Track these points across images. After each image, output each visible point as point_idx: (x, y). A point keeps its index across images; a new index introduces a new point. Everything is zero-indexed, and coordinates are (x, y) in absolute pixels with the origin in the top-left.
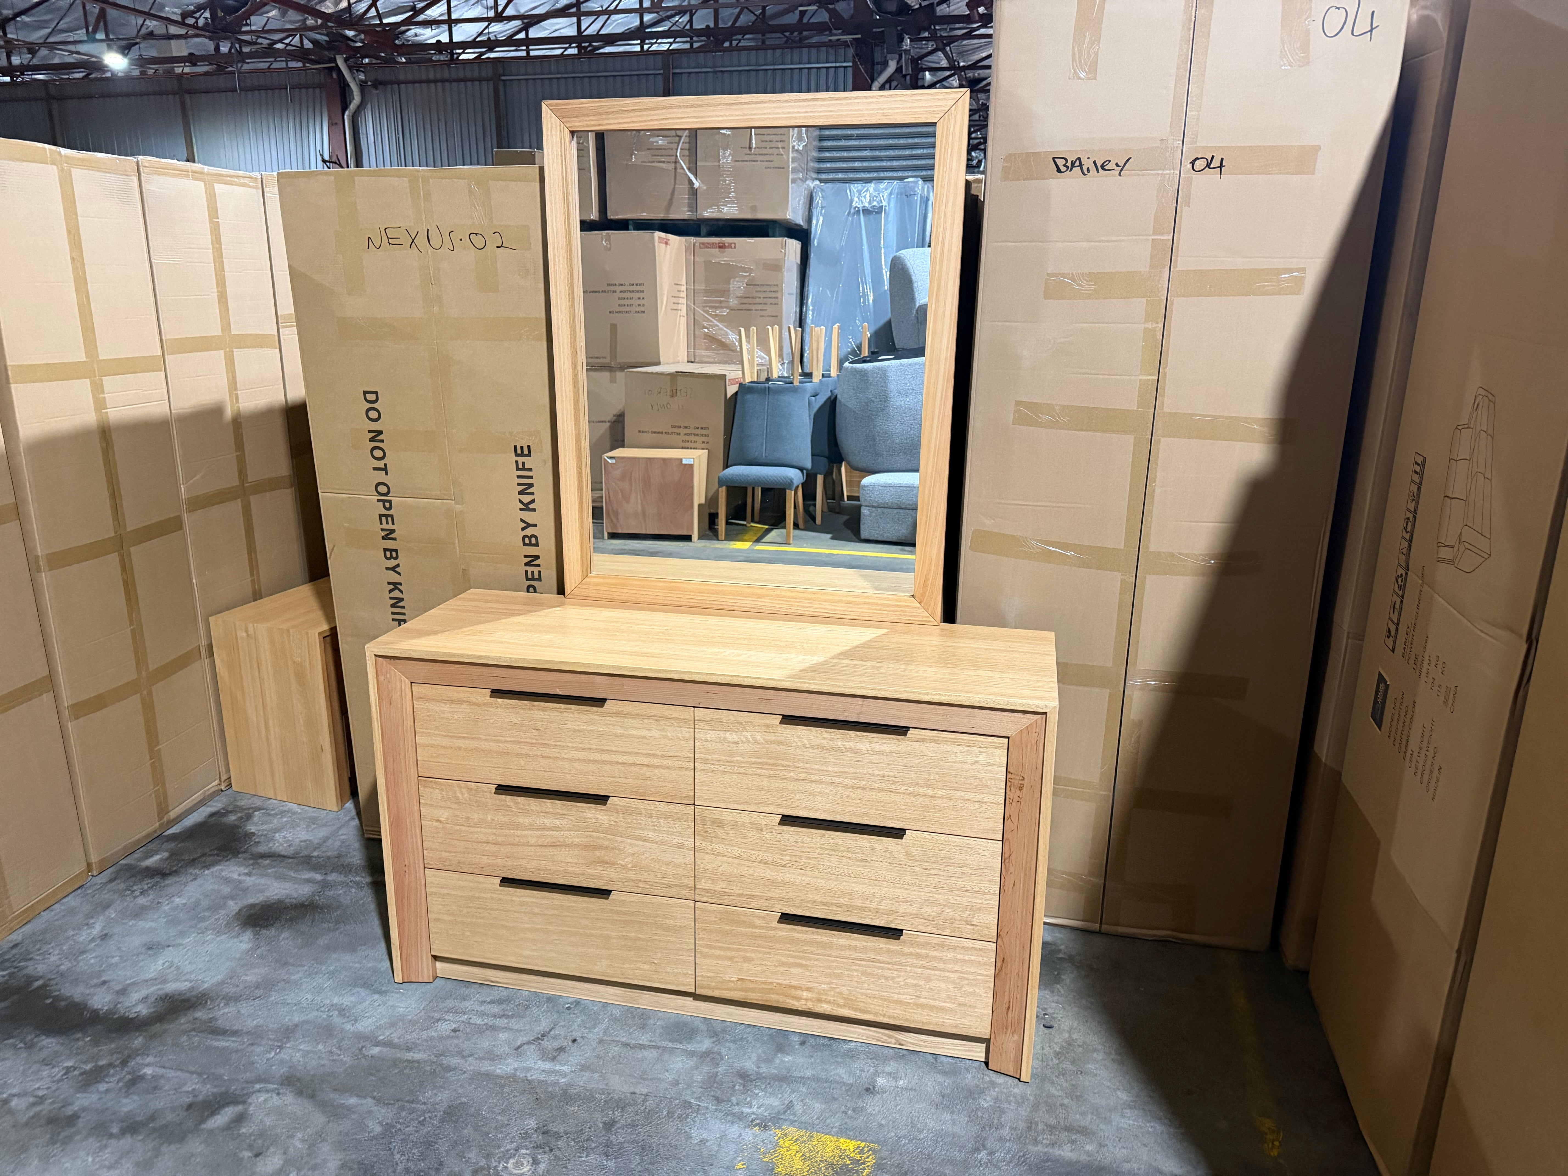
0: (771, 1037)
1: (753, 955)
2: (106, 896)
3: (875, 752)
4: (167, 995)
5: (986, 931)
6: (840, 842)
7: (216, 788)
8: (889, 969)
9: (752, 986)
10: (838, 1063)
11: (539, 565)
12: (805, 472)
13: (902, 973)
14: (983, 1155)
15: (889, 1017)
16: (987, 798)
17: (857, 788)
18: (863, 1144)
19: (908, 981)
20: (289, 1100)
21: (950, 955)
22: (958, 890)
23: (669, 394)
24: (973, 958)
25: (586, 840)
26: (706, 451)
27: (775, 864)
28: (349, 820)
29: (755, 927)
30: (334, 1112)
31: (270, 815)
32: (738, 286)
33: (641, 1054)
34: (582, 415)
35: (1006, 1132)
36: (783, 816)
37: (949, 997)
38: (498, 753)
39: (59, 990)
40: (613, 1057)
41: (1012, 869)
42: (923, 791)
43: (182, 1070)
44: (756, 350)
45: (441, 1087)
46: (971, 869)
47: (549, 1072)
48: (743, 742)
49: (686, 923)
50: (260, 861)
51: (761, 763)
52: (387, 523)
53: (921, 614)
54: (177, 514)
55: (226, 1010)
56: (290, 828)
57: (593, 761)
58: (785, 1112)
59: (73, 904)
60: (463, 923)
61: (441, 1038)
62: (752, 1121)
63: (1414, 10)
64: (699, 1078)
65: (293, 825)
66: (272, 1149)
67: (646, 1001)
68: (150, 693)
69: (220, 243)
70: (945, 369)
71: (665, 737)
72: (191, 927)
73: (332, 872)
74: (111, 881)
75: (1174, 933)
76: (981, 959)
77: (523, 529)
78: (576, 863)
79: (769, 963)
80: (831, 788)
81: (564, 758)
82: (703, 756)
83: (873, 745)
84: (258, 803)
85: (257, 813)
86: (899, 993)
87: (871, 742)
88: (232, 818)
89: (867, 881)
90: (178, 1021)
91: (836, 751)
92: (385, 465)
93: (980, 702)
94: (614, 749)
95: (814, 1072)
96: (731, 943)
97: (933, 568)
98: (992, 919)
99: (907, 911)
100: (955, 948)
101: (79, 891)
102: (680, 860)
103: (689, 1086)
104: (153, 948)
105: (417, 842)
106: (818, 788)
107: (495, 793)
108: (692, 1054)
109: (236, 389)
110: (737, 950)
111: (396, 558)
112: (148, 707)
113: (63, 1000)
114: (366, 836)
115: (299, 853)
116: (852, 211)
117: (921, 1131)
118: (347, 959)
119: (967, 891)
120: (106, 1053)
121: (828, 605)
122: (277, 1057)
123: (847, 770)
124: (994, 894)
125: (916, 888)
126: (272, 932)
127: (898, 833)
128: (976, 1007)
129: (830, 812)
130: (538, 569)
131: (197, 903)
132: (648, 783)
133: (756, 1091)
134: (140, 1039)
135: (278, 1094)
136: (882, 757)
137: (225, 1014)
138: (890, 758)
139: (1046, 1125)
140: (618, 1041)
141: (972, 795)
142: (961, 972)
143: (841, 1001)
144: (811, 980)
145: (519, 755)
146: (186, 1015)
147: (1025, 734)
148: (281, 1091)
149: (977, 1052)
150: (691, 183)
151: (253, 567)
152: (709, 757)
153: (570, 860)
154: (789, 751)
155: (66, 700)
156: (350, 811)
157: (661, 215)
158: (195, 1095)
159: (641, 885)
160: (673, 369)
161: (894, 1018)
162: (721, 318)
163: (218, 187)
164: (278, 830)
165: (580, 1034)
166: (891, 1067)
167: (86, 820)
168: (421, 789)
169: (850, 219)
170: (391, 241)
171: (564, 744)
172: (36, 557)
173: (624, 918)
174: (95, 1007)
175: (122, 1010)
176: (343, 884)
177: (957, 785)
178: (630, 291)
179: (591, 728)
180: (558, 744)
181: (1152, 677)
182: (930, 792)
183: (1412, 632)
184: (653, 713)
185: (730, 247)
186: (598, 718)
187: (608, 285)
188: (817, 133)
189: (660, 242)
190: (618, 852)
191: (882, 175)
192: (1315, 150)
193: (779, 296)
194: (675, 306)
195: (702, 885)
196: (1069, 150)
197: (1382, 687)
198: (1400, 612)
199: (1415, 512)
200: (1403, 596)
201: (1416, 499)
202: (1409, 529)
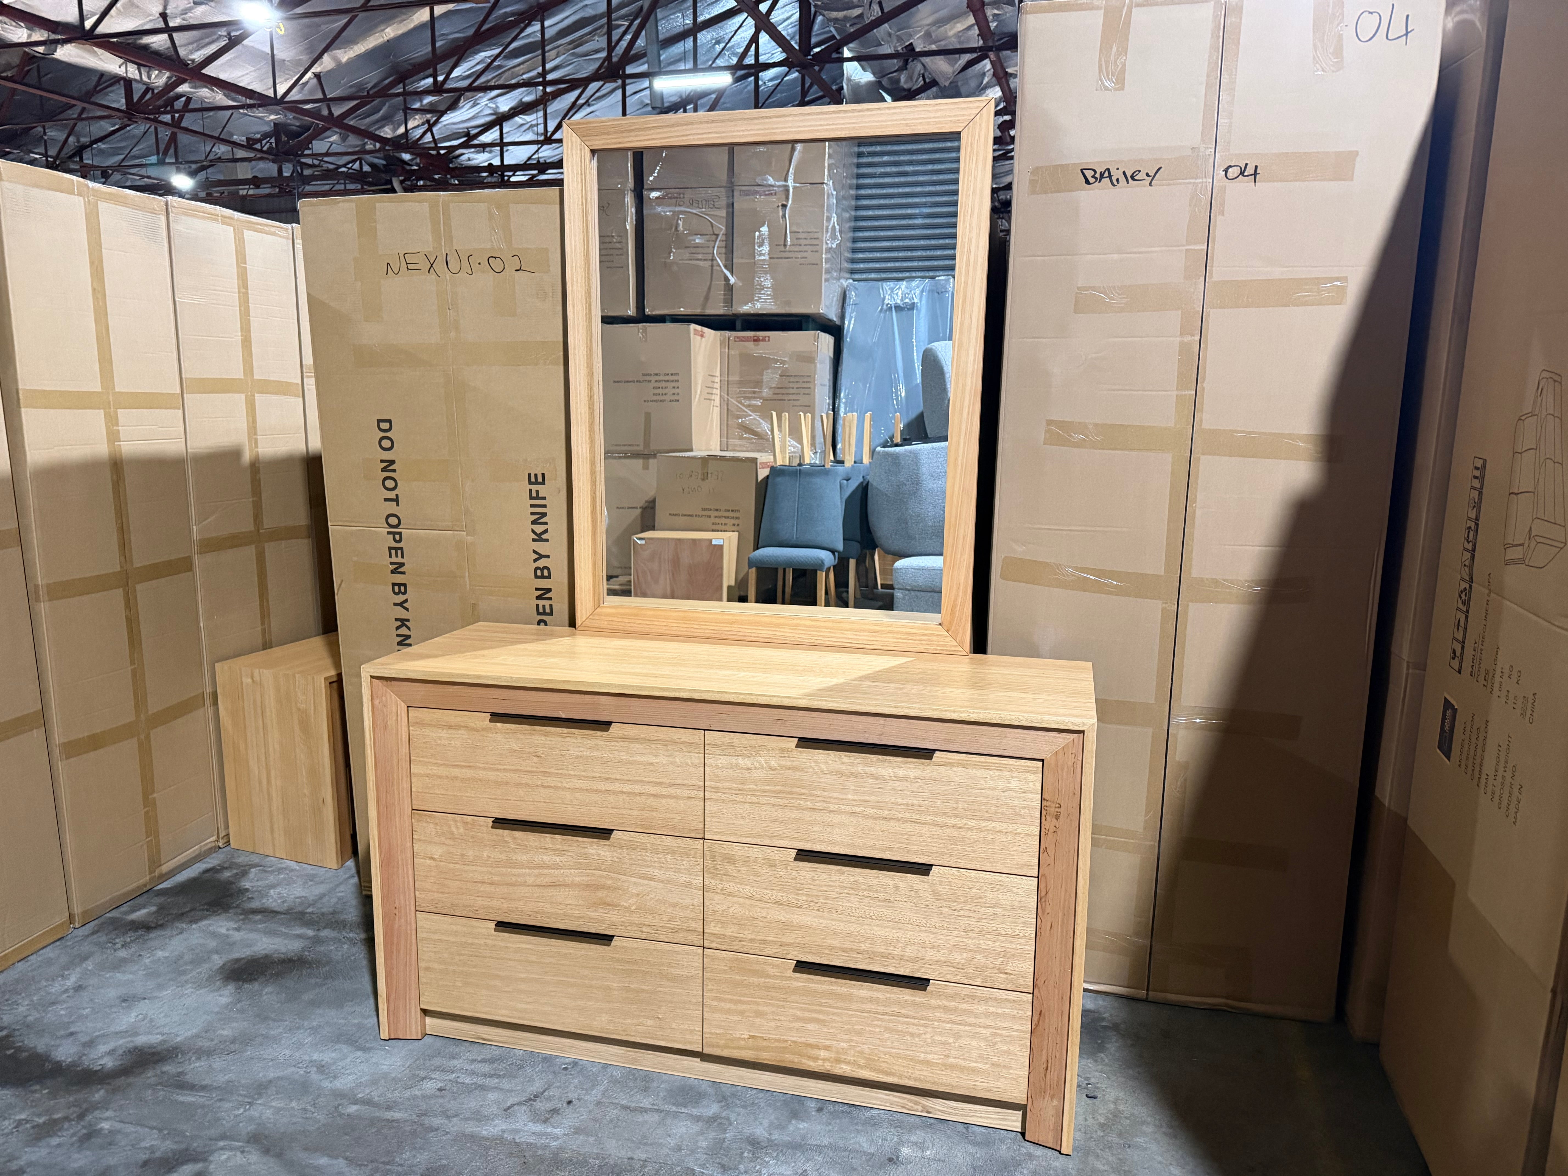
0: (785, 1102)
1: (765, 1008)
2: (86, 948)
3: (898, 779)
4: (136, 1048)
5: (1021, 981)
6: (861, 879)
7: (213, 844)
8: (914, 1024)
9: (765, 1044)
10: (858, 1131)
11: (550, 599)
12: (836, 554)
13: (929, 1030)
15: (915, 1080)
16: (1021, 829)
17: (879, 818)
19: (936, 1038)
20: (254, 1158)
21: (982, 1008)
22: (990, 933)
23: (700, 477)
24: (1007, 1011)
25: (589, 878)
26: (737, 533)
27: (789, 904)
28: (349, 878)
29: (768, 976)
30: (302, 1172)
31: (266, 871)
32: (771, 377)
33: (640, 1118)
34: (597, 437)
36: (799, 850)
37: (981, 1057)
38: (496, 782)
39: (23, 1041)
40: (611, 1121)
41: (1048, 908)
42: (950, 821)
43: (142, 1125)
44: (788, 439)
45: (420, 1148)
46: (1004, 909)
47: (540, 1135)
48: (756, 769)
49: (694, 972)
50: (251, 916)
51: (775, 792)
52: (397, 556)
53: (950, 643)
54: (187, 555)
55: (197, 1064)
56: (287, 885)
57: (596, 791)
59: (51, 955)
60: (454, 971)
61: (424, 1097)
63: (1449, 18)
64: (704, 1144)
65: (289, 882)
67: (650, 1062)
68: (148, 737)
69: (246, 287)
70: (972, 382)
71: (673, 763)
72: (170, 980)
73: (325, 928)
74: (93, 933)
75: (1230, 1002)
76: (1016, 1011)
77: (535, 561)
78: (576, 905)
79: (782, 1018)
80: (851, 818)
81: (565, 787)
82: (713, 784)
83: (896, 770)
84: (255, 859)
85: (253, 870)
86: (926, 1053)
87: (894, 767)
88: (227, 874)
89: (890, 924)
90: (143, 1076)
91: (856, 777)
92: (397, 495)
93: (1011, 720)
94: (618, 777)
95: (831, 1140)
96: (741, 995)
97: (961, 594)
98: (1027, 967)
99: (934, 958)
100: (987, 1000)
101: (58, 943)
102: (688, 901)
103: (693, 1152)
104: (127, 1000)
105: (408, 882)
106: (836, 819)
107: (492, 827)
108: (698, 1119)
109: (256, 434)
110: (748, 1003)
111: (405, 593)
112: (145, 751)
113: (25, 1051)
114: (364, 893)
115: (293, 909)
116: (885, 307)
118: (332, 1014)
119: (1000, 934)
120: (62, 1106)
121: (850, 635)
122: (247, 1113)
123: (867, 798)
124: (1030, 938)
125: (944, 932)
126: (256, 986)
127: (923, 869)
128: (1010, 1068)
129: (852, 846)
130: (549, 602)
131: (180, 957)
132: (654, 814)
133: (767, 1159)
134: (102, 1092)
135: (243, 1152)
136: (906, 783)
137: (194, 1069)
138: (914, 785)
140: (618, 1104)
141: (1005, 826)
142: (994, 1028)
143: (862, 1062)
144: (829, 1037)
145: (518, 785)
146: (154, 1069)
147: (1060, 755)
148: (246, 1149)
149: (1013, 1121)
150: (727, 279)
151: (265, 615)
152: (720, 785)
153: (569, 902)
154: (806, 778)
155: (58, 738)
156: (350, 869)
157: (698, 311)
158: (153, 1151)
159: (645, 929)
160: (704, 454)
161: (920, 1080)
162: (754, 409)
163: (248, 234)
164: (273, 886)
165: (576, 1095)
166: (918, 1136)
167: (71, 868)
168: (415, 824)
169: (882, 315)
170: (410, 266)
171: (566, 772)
172: (36, 586)
173: (627, 967)
174: (58, 1059)
175: (86, 1062)
176: (335, 940)
177: (987, 815)
178: (665, 381)
179: (595, 754)
180: (560, 772)
181: (1198, 715)
182: (958, 822)
183: (1481, 647)
184: (662, 737)
185: (764, 340)
186: (603, 743)
187: (643, 375)
188: (851, 234)
189: (695, 334)
190: (621, 892)
191: (914, 274)
192: (1353, 155)
193: (812, 386)
194: (709, 396)
195: (711, 928)
196: (1098, 161)
197: (1449, 713)
198: (1465, 628)
199: (1477, 519)
200: (1468, 611)
201: (1478, 505)
202: (1471, 538)
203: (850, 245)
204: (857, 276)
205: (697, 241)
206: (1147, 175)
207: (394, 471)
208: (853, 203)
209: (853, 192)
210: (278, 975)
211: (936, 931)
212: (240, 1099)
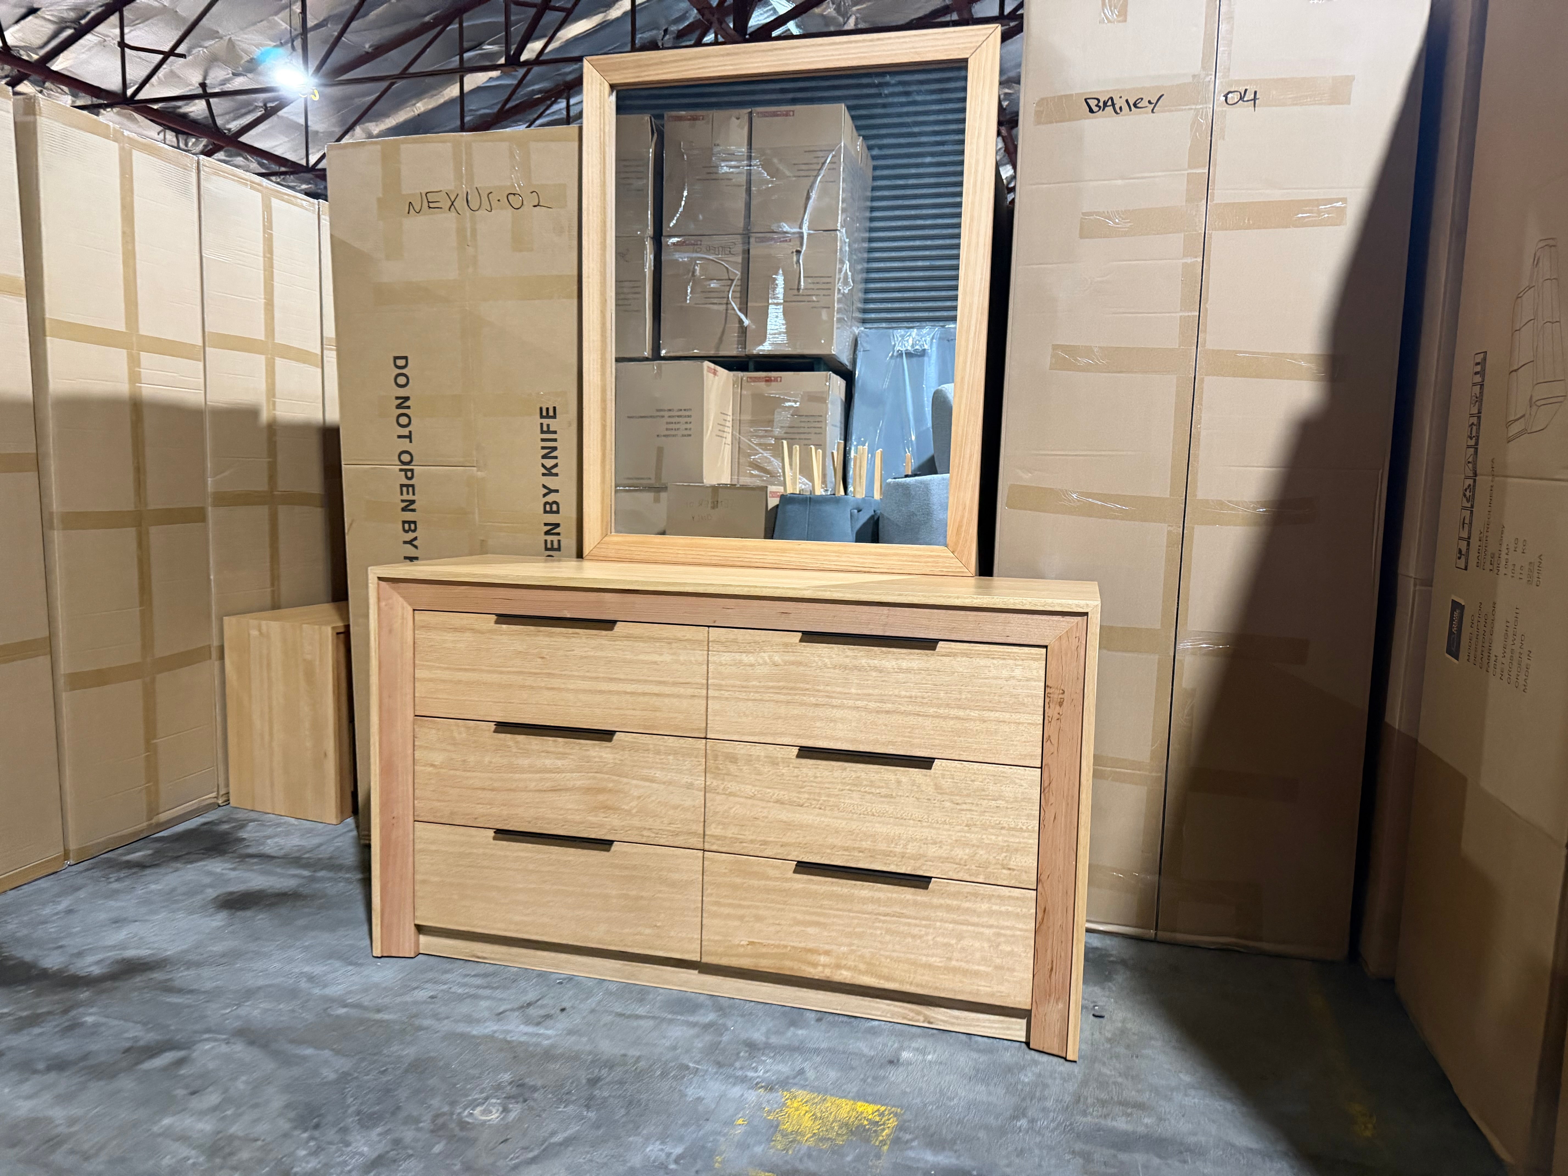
0: (784, 1014)
1: (765, 912)
2: (79, 881)
3: (901, 670)
4: (123, 960)
5: (1024, 877)
6: (863, 775)
7: (213, 801)
9: (764, 950)
10: (858, 1038)
11: (558, 534)
13: (931, 931)
14: (1023, 1123)
15: (917, 985)
16: (1023, 718)
17: (882, 712)
18: (883, 1108)
19: (938, 939)
20: (239, 1048)
21: (985, 906)
22: (993, 827)
23: (710, 505)
24: (1010, 909)
25: (589, 782)
27: (791, 803)
28: (348, 831)
29: (768, 878)
30: (287, 1061)
33: (635, 1023)
34: (609, 365)
35: (1049, 1104)
36: (801, 747)
37: (984, 959)
38: (500, 686)
39: (11, 952)
40: (605, 1025)
41: (1052, 799)
42: (954, 712)
43: (126, 1020)
44: (798, 476)
45: (410, 1043)
46: (1007, 802)
47: (532, 1035)
48: (760, 665)
49: (693, 876)
50: (247, 860)
51: (779, 688)
53: (955, 564)
54: (201, 505)
55: (186, 973)
56: (284, 836)
57: (600, 691)
58: (795, 1078)
59: (44, 885)
60: (451, 884)
61: (415, 1003)
62: (757, 1084)
64: (700, 1045)
65: (287, 834)
66: (210, 1089)
67: (647, 975)
68: (153, 681)
69: (271, 254)
71: (676, 661)
72: (162, 907)
73: (322, 869)
74: (88, 870)
75: (1239, 940)
76: (1019, 910)
77: (545, 495)
78: (577, 810)
79: (783, 922)
80: (854, 713)
81: (568, 689)
82: (716, 681)
83: (899, 661)
84: (253, 815)
85: (251, 824)
86: (927, 955)
87: (897, 659)
88: (225, 827)
89: (892, 820)
90: (130, 981)
91: (859, 670)
92: (410, 432)
93: (1014, 604)
94: (622, 677)
95: (830, 1045)
96: (741, 899)
97: (966, 514)
98: (1031, 861)
99: (936, 855)
100: (990, 897)
101: (51, 877)
102: (688, 803)
103: (688, 1051)
104: (118, 922)
105: (408, 790)
106: (839, 713)
107: (495, 732)
108: (694, 1025)
109: (274, 396)
110: (749, 907)
111: (414, 531)
112: (149, 694)
113: (12, 960)
114: (362, 842)
115: (289, 855)
116: (896, 353)
117: (951, 1099)
118: (325, 936)
119: (1003, 828)
120: (46, 1003)
122: (234, 1012)
123: (871, 691)
124: (1033, 831)
125: (947, 827)
126: (248, 913)
127: (925, 763)
128: (1013, 970)
129: (853, 741)
130: (558, 537)
131: (173, 890)
132: (658, 714)
133: (764, 1059)
134: (87, 994)
135: (228, 1043)
136: (909, 675)
137: (183, 976)
138: (918, 677)
139: (1098, 1099)
140: (612, 1012)
141: (1008, 715)
142: (997, 927)
143: (862, 967)
144: (830, 941)
145: (522, 687)
146: (142, 976)
147: (1064, 641)
148: (231, 1041)
149: (1016, 1029)
150: (741, 322)
151: (275, 578)
152: (723, 683)
153: (570, 807)
154: (809, 673)
155: (63, 668)
156: (348, 825)
157: (712, 353)
158: (136, 1039)
159: (645, 833)
160: (715, 482)
161: (922, 986)
162: (765, 447)
163: (275, 203)
164: (270, 837)
165: (570, 1004)
166: (919, 1043)
167: (69, 799)
168: (417, 730)
169: (893, 361)
170: (431, 205)
171: (570, 673)
172: (51, 514)
173: (626, 873)
174: (45, 966)
175: (73, 970)
176: (330, 879)
177: (990, 705)
178: (678, 416)
179: (599, 654)
180: (563, 673)
181: (1203, 640)
182: (961, 713)
183: (1485, 534)
184: (665, 635)
185: (776, 380)
186: (607, 642)
187: (658, 410)
188: (862, 286)
189: (708, 371)
190: (622, 795)
191: (924, 324)
192: (1349, 80)
193: (823, 425)
194: (721, 434)
195: (712, 830)
196: (1101, 89)
197: (1456, 614)
198: (1471, 523)
199: (1479, 412)
200: (1472, 506)
201: (1479, 399)
202: (1474, 434)
203: (861, 295)
204: (868, 326)
205: (712, 285)
206: (1150, 102)
207: (408, 407)
208: (866, 255)
209: (866, 245)
210: (272, 905)
211: (938, 826)
212: (228, 1001)
